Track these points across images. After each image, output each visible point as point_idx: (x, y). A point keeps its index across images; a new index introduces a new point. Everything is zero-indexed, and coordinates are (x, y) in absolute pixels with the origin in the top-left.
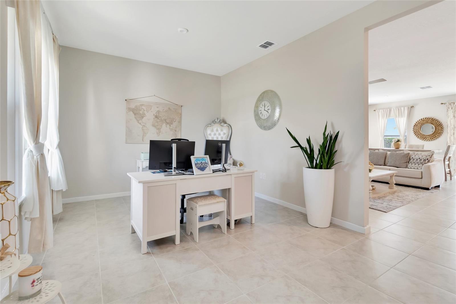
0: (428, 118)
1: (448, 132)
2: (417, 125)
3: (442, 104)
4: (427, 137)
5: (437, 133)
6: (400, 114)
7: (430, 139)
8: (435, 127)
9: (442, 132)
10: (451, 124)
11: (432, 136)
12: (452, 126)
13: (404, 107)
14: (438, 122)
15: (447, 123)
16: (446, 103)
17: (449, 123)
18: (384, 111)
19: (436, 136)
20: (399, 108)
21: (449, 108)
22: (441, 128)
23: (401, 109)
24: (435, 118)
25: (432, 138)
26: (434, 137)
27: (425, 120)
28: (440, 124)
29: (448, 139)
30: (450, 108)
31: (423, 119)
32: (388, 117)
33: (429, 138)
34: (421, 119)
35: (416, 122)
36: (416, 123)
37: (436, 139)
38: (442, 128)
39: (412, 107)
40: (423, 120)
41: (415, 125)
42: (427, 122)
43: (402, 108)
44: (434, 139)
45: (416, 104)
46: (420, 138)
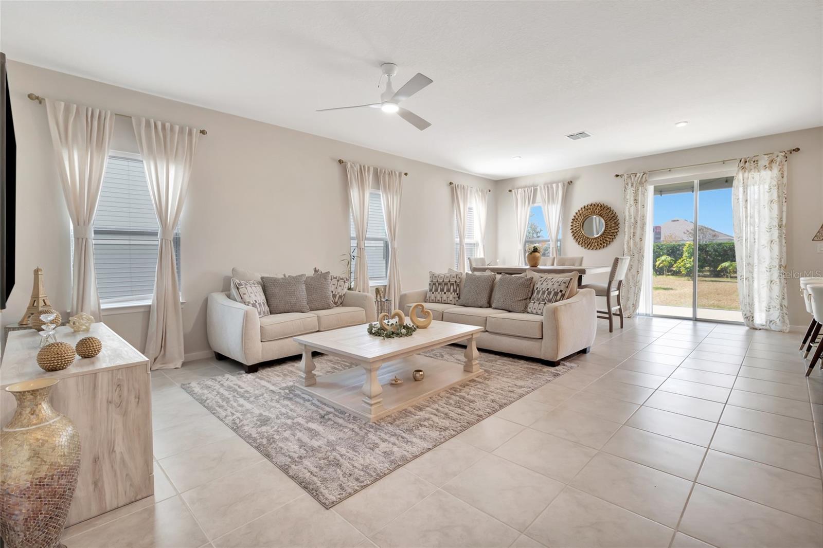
0: (595, 205)
1: (625, 232)
2: (577, 219)
3: (617, 176)
4: (593, 243)
5: (608, 233)
6: (551, 199)
7: (598, 245)
8: (606, 223)
9: (616, 232)
10: (630, 216)
11: (601, 240)
12: (632, 220)
13: (557, 183)
14: (611, 213)
15: (624, 213)
16: (623, 175)
17: (627, 214)
18: (525, 191)
19: (607, 239)
20: (548, 186)
21: (627, 184)
22: (615, 223)
23: (552, 188)
24: (605, 205)
25: (601, 244)
26: (604, 242)
27: (590, 209)
28: (613, 215)
29: (626, 246)
30: (630, 185)
31: (588, 206)
32: (532, 203)
33: (596, 245)
34: (584, 207)
35: (576, 213)
36: (575, 215)
37: (607, 246)
38: (617, 224)
39: (570, 183)
40: (587, 208)
41: (573, 218)
42: (593, 213)
43: (554, 185)
44: (603, 244)
45: (577, 178)
46: (582, 243)
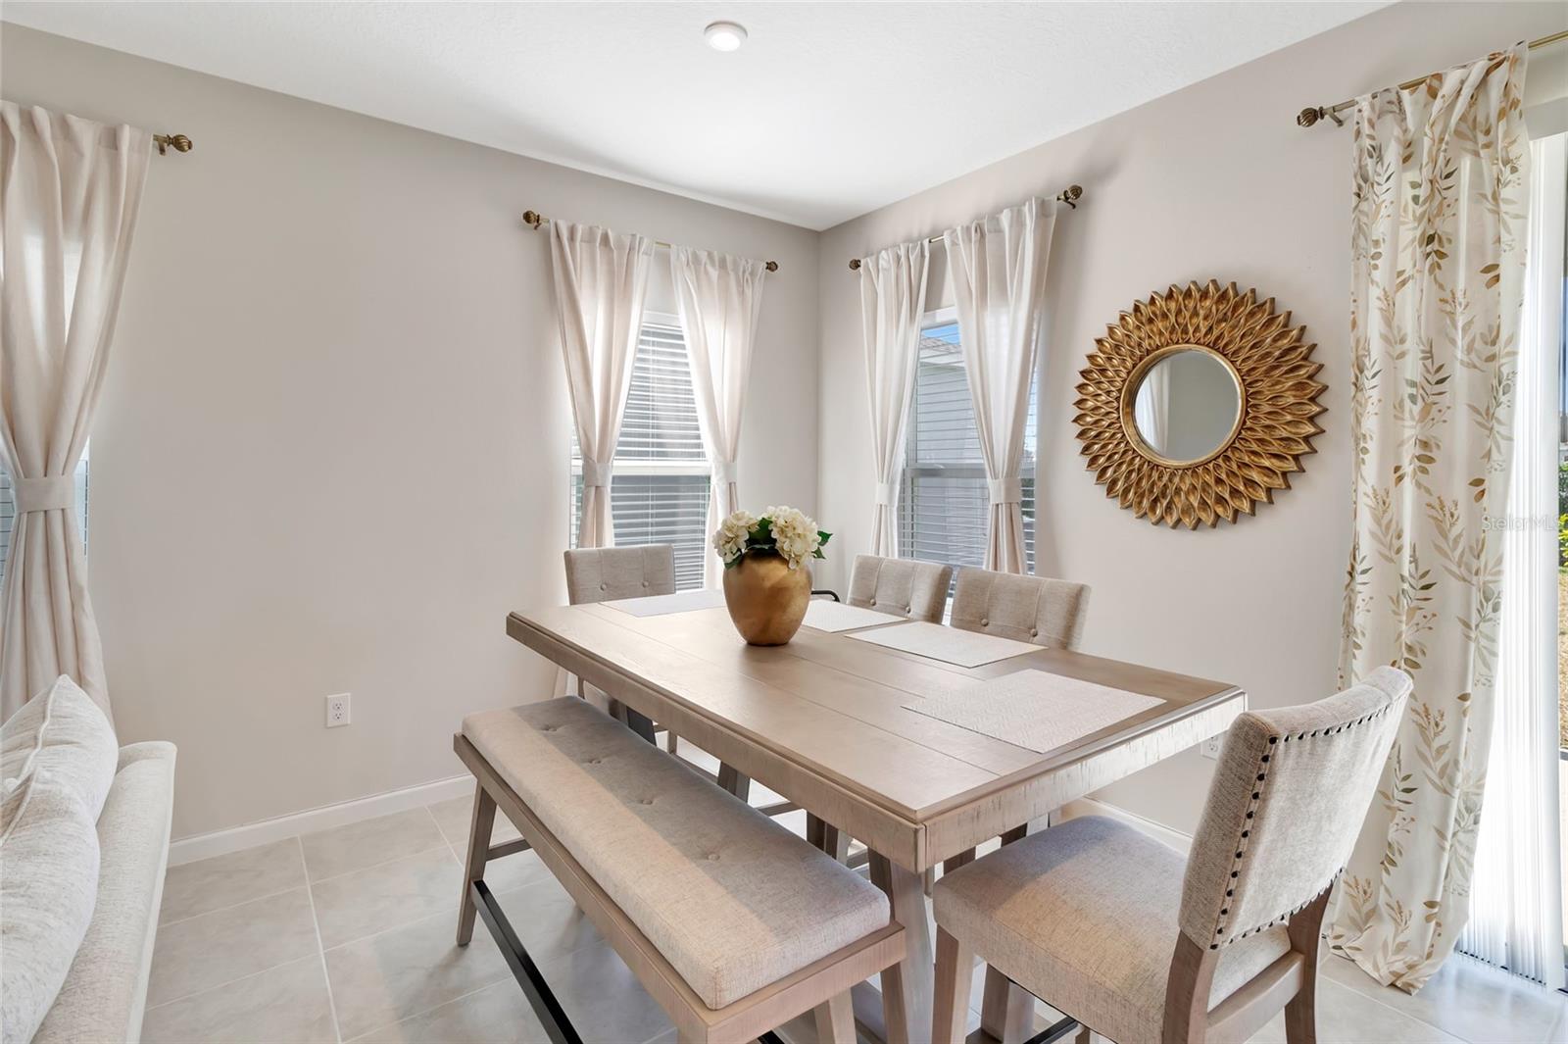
0: (1188, 294)
1: (1359, 438)
2: (1103, 371)
3: (1311, 116)
4: (1178, 491)
5: (1261, 441)
6: (990, 284)
7: (1204, 503)
8: (1247, 385)
9: (1307, 439)
10: (1393, 339)
11: (1219, 481)
12: (1412, 368)
14: (1274, 330)
15: (1354, 324)
16: (1351, 104)
17: (1374, 327)
18: (899, 262)
19: (1255, 476)
20: (981, 231)
21: (1376, 153)
22: (1300, 386)
24: (1244, 288)
25: (1220, 500)
26: (1235, 492)
27: (1165, 316)
28: (1285, 343)
29: (1365, 523)
30: (1392, 154)
31: (1153, 300)
32: (927, 309)
33: (1195, 501)
34: (1137, 309)
35: (1099, 342)
36: (1093, 349)
37: (1252, 513)
38: (1311, 390)
39: (1074, 196)
40: (1146, 311)
41: (1086, 365)
42: (1182, 334)
43: (1005, 219)
44: (1233, 503)
45: (1103, 172)
46: (1126, 491)
